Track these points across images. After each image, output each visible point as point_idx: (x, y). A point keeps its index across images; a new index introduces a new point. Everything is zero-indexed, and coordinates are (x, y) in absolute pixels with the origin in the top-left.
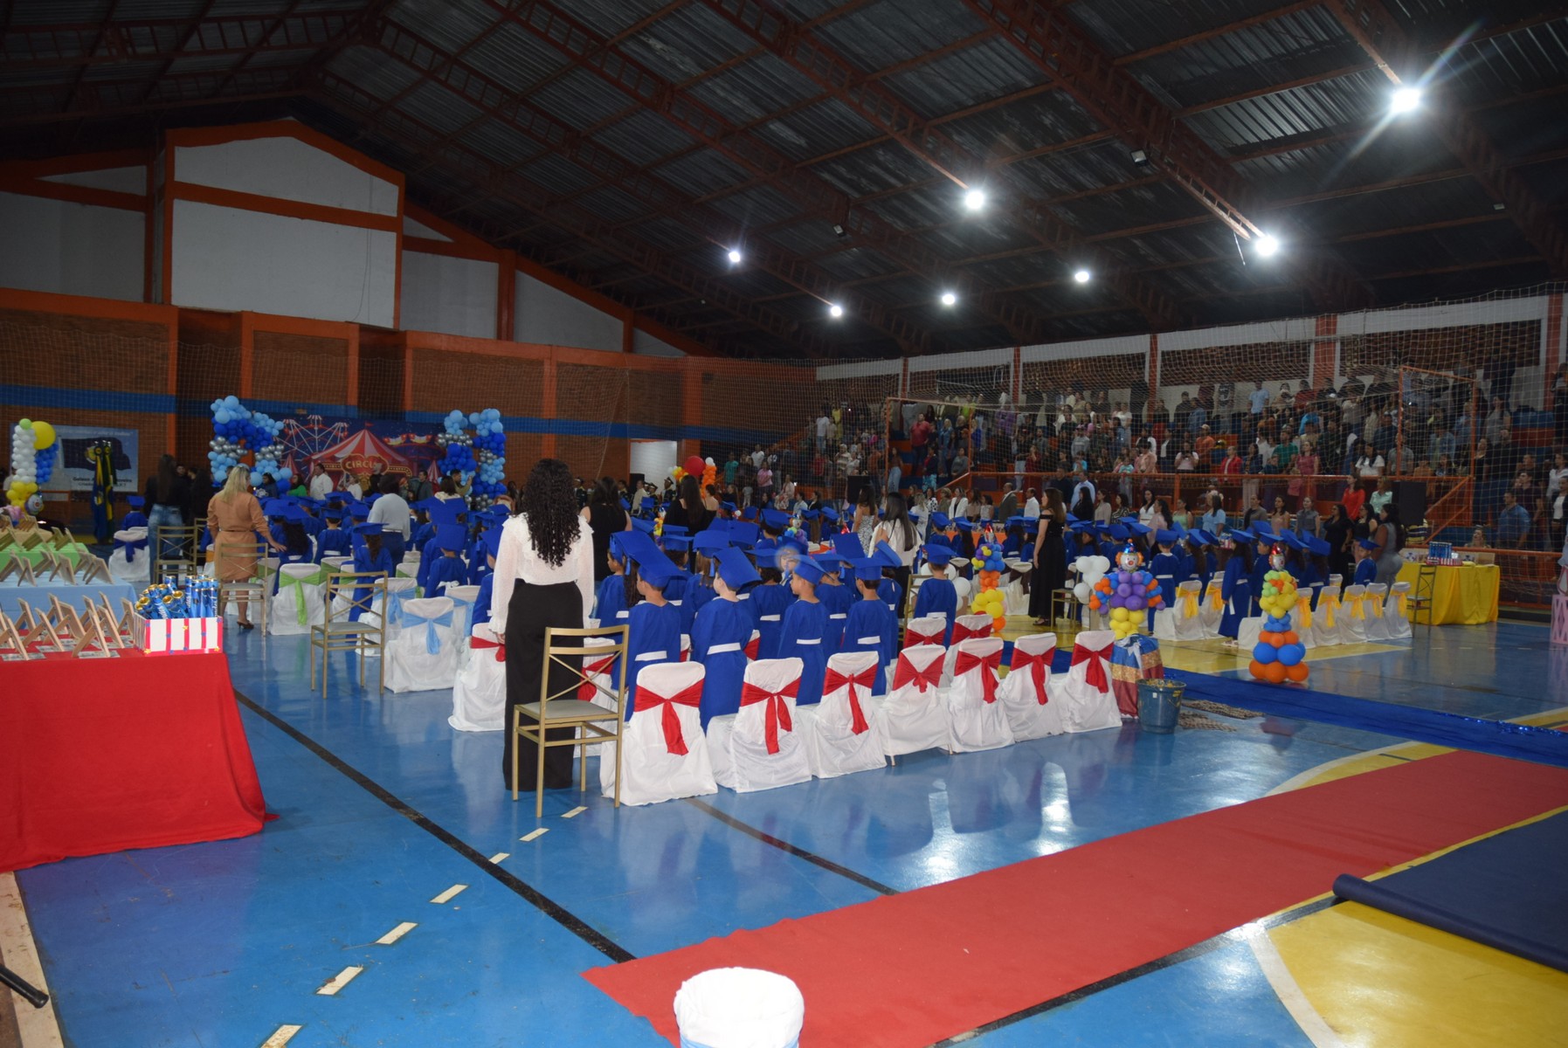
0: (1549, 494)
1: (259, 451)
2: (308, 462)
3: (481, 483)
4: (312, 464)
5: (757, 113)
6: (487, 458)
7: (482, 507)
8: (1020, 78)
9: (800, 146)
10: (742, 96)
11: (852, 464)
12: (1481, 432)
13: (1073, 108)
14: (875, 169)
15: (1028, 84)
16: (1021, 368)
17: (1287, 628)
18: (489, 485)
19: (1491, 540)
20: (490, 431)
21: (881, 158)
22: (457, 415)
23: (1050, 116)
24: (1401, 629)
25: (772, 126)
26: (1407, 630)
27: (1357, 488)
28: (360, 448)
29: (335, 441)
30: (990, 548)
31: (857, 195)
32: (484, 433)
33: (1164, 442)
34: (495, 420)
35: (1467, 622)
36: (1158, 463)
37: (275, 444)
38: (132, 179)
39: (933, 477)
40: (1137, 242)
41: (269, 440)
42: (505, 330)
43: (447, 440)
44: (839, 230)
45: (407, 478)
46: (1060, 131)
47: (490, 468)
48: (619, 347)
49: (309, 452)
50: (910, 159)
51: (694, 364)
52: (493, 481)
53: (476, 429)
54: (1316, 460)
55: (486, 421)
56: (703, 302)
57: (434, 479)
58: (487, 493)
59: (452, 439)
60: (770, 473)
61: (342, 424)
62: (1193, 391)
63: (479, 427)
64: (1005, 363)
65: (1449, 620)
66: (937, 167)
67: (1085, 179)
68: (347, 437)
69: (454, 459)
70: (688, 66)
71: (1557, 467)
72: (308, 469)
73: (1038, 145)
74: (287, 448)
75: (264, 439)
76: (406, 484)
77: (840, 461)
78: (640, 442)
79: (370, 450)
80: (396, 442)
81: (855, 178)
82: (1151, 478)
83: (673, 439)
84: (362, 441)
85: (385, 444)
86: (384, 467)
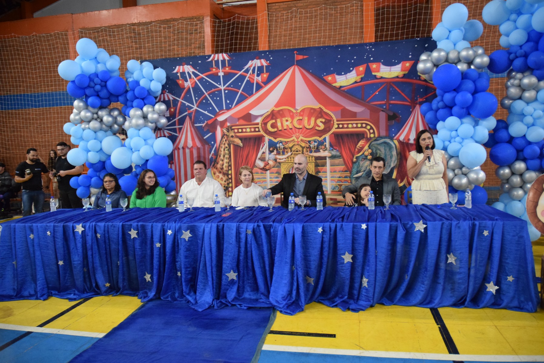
2: (212, 127)
3: (511, 140)
4: (219, 129)
6: (523, 89)
7: (513, 188)
18: (529, 143)
28: (289, 97)
29: (249, 90)
43: (438, 63)
45: (368, 140)
47: (529, 109)
49: (213, 112)
58: (524, 160)
59: (447, 60)
61: (257, 63)
63: (503, 28)
68: (266, 83)
72: (214, 137)
76: (367, 151)
79: (304, 98)
80: (348, 79)
84: (292, 82)
85: (328, 85)
86: (328, 124)
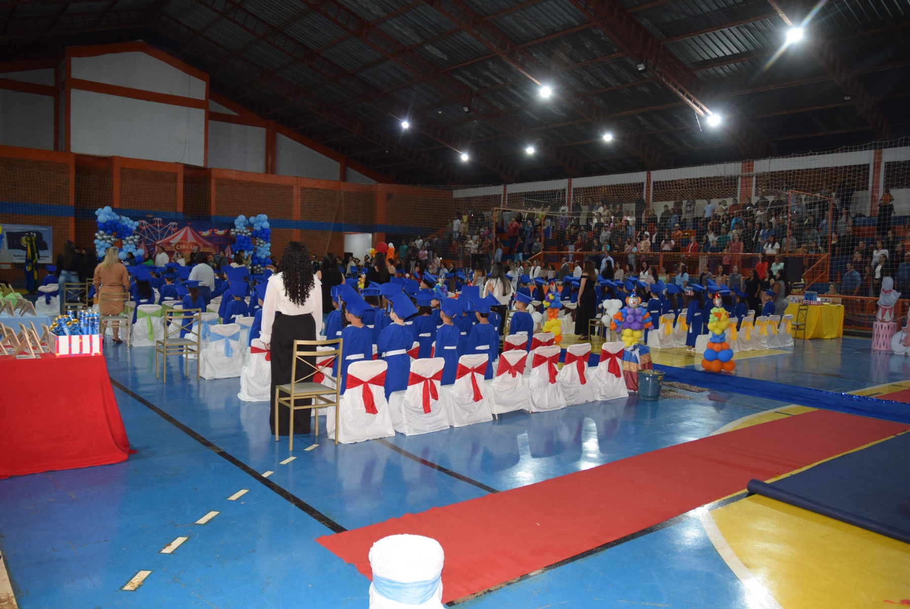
0: (873, 264)
1: (124, 239)
2: (154, 246)
3: (257, 258)
4: (156, 247)
5: (418, 40)
6: (260, 243)
8: (572, 20)
9: (443, 59)
10: (409, 29)
11: (474, 247)
12: (835, 229)
13: (603, 38)
14: (487, 73)
15: (577, 24)
16: (572, 191)
17: (723, 341)
18: (262, 259)
19: (839, 291)
20: (262, 227)
21: (491, 67)
22: (242, 218)
23: (589, 43)
24: (788, 341)
25: (427, 48)
26: (791, 342)
27: (763, 261)
28: (185, 237)
29: (170, 233)
30: (553, 295)
31: (477, 89)
32: (258, 228)
33: (654, 234)
34: (264, 221)
35: (825, 338)
36: (651, 246)
37: (134, 235)
38: (46, 76)
39: (521, 254)
40: (640, 118)
41: (130, 233)
42: (270, 168)
43: (236, 233)
44: (466, 109)
45: (213, 255)
46: (595, 52)
47: (262, 249)
48: (338, 178)
49: (154, 240)
50: (508, 68)
51: (382, 188)
52: (264, 257)
53: (253, 226)
54: (742, 244)
55: (259, 221)
56: (387, 152)
57: (229, 255)
58: (260, 264)
59: (239, 232)
60: (426, 252)
61: (173, 223)
62: (671, 205)
63: (255, 225)
64: (563, 188)
65: (815, 337)
66: (524, 73)
67: (609, 80)
68: (177, 231)
69: (241, 244)
70: (377, 11)
71: (877, 249)
72: (154, 250)
73: (583, 60)
74: (141, 237)
75: (127, 232)
76: (212, 259)
77: (466, 246)
78: (350, 234)
79: (191, 238)
80: (206, 233)
81: (476, 79)
82: (646, 255)
83: (369, 232)
84: (186, 232)
85: (200, 235)
86: (199, 248)
